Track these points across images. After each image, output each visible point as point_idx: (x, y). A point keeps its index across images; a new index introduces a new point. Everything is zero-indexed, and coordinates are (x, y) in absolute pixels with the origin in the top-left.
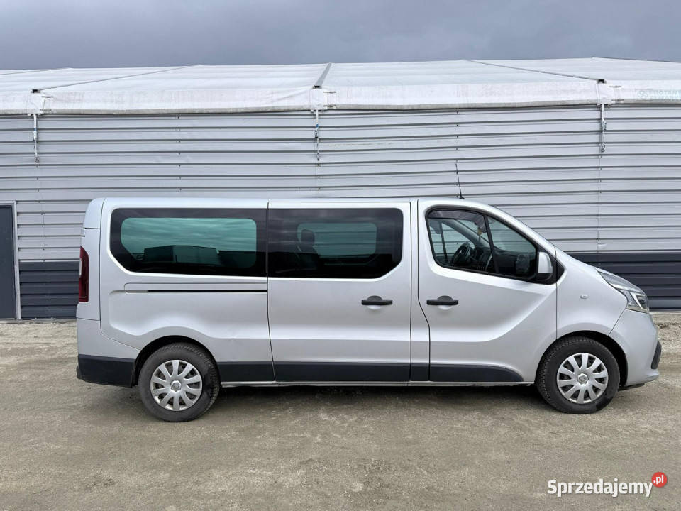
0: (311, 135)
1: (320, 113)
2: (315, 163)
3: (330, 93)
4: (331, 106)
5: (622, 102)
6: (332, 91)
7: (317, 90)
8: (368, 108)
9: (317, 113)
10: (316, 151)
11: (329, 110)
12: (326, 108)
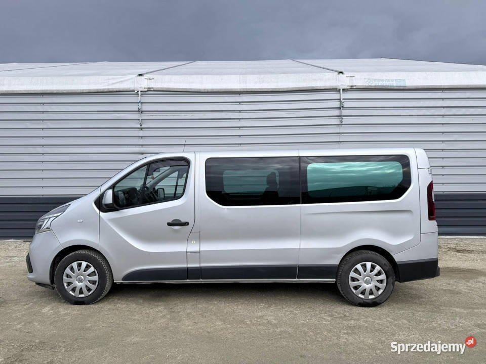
0: (135, 108)
1: (142, 93)
2: (139, 128)
3: (150, 79)
4: (149, 88)
5: (355, 87)
6: (151, 78)
7: (140, 77)
8: (176, 90)
9: (140, 93)
10: (139, 120)
11: (147, 91)
12: (146, 90)
